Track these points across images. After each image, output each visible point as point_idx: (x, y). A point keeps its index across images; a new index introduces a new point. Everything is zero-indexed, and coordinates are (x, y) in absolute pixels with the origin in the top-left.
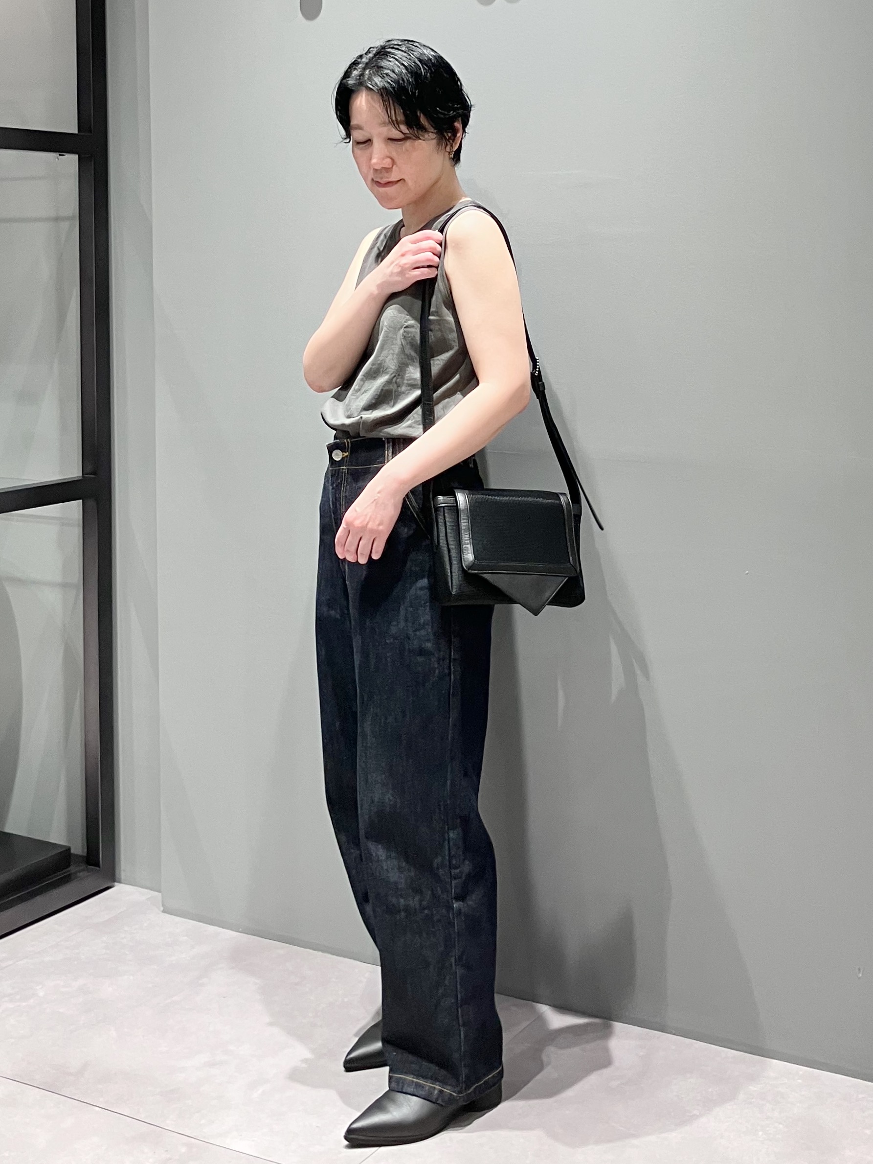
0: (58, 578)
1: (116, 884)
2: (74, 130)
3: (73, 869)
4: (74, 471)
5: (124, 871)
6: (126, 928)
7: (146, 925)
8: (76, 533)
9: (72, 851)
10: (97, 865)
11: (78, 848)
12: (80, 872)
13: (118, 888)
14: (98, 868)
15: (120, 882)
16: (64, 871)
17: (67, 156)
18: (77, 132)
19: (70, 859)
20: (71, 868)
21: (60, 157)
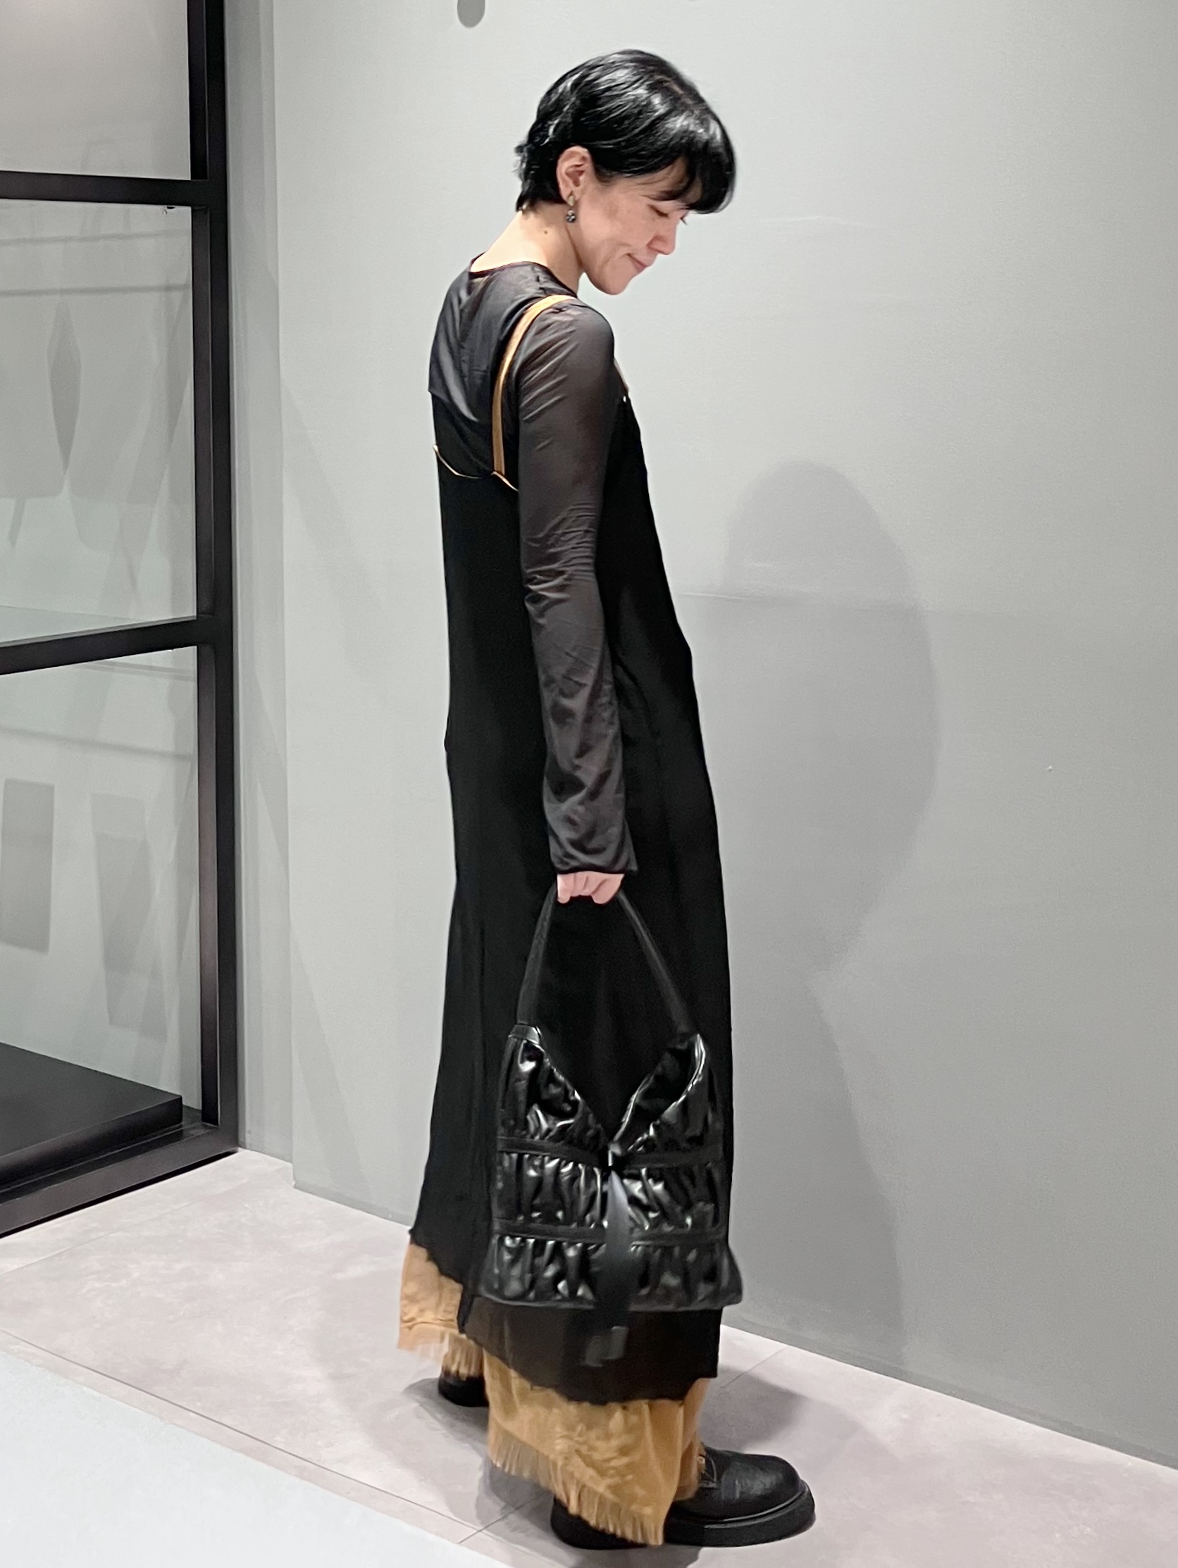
0: (170, 747)
1: (239, 1149)
2: (187, 177)
3: (185, 1125)
4: (187, 610)
5: (249, 1134)
6: (247, 1205)
7: (272, 1202)
8: (190, 689)
10: (215, 1122)
12: (193, 1128)
13: (241, 1152)
14: (216, 1126)
15: (244, 1147)
16: (173, 1127)
17: (178, 209)
18: (189, 179)
19: (181, 1112)
20: (183, 1123)
21: (169, 210)
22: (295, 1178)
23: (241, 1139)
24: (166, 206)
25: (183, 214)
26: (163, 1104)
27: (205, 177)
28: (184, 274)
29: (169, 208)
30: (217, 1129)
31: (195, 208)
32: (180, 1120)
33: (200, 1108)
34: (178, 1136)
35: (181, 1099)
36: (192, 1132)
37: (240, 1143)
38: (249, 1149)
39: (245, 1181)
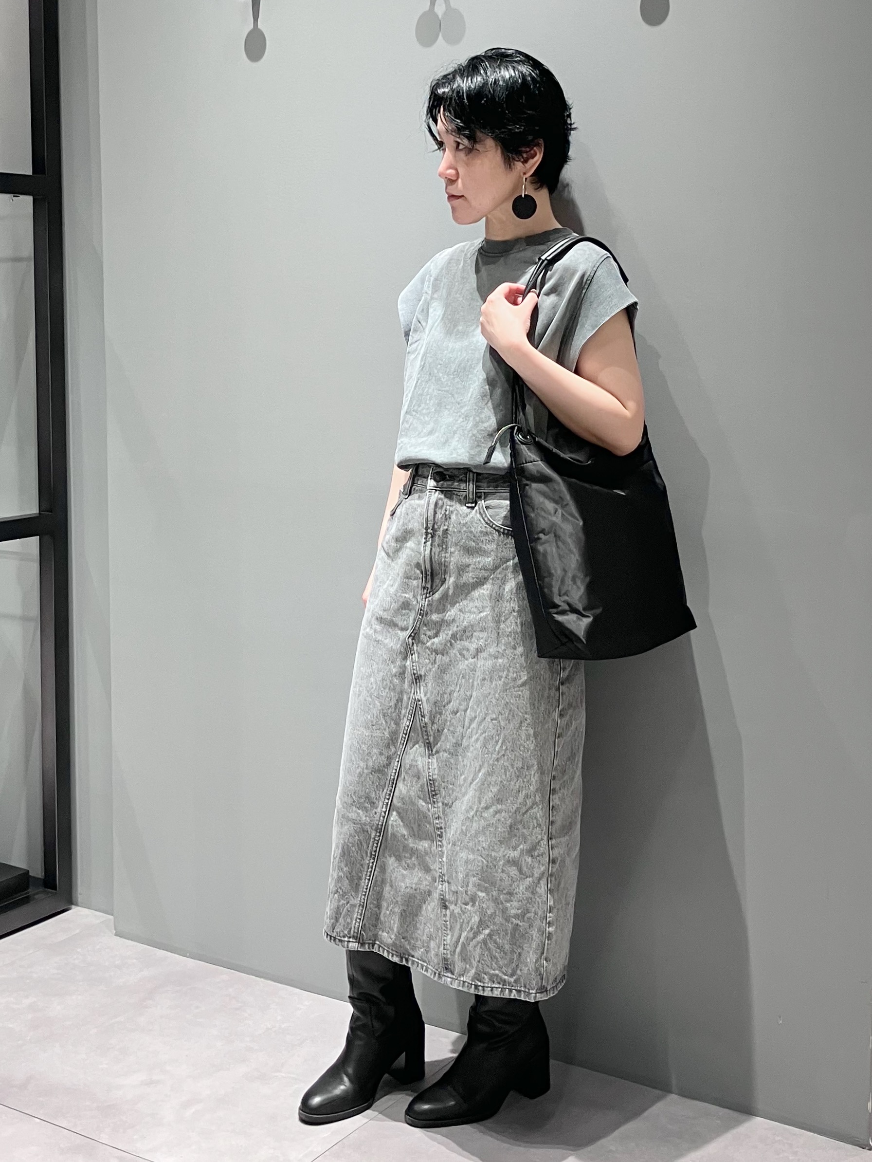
0: (18, 611)
1: (73, 907)
2: (29, 172)
3: (31, 891)
4: (31, 508)
5: (80, 894)
6: (79, 950)
7: (98, 947)
8: (34, 568)
9: (30, 874)
10: (56, 889)
11: (37, 871)
12: (37, 894)
13: (74, 911)
14: (54, 891)
15: (77, 905)
16: (24, 892)
17: (22, 197)
18: (31, 173)
19: (28, 882)
20: (29, 890)
21: (14, 198)
22: (115, 929)
23: (74, 899)
24: (12, 195)
25: (27, 201)
26: (16, 877)
27: (43, 172)
28: (28, 249)
29: (14, 196)
30: (56, 893)
31: (37, 197)
32: (28, 888)
33: (43, 877)
34: (26, 900)
35: (28, 871)
36: (36, 897)
37: (75, 903)
38: (81, 906)
39: (77, 931)
